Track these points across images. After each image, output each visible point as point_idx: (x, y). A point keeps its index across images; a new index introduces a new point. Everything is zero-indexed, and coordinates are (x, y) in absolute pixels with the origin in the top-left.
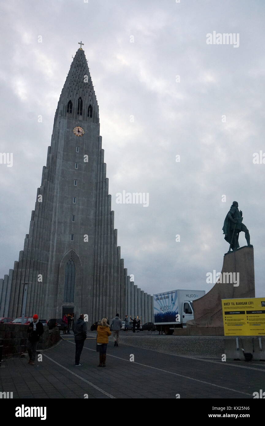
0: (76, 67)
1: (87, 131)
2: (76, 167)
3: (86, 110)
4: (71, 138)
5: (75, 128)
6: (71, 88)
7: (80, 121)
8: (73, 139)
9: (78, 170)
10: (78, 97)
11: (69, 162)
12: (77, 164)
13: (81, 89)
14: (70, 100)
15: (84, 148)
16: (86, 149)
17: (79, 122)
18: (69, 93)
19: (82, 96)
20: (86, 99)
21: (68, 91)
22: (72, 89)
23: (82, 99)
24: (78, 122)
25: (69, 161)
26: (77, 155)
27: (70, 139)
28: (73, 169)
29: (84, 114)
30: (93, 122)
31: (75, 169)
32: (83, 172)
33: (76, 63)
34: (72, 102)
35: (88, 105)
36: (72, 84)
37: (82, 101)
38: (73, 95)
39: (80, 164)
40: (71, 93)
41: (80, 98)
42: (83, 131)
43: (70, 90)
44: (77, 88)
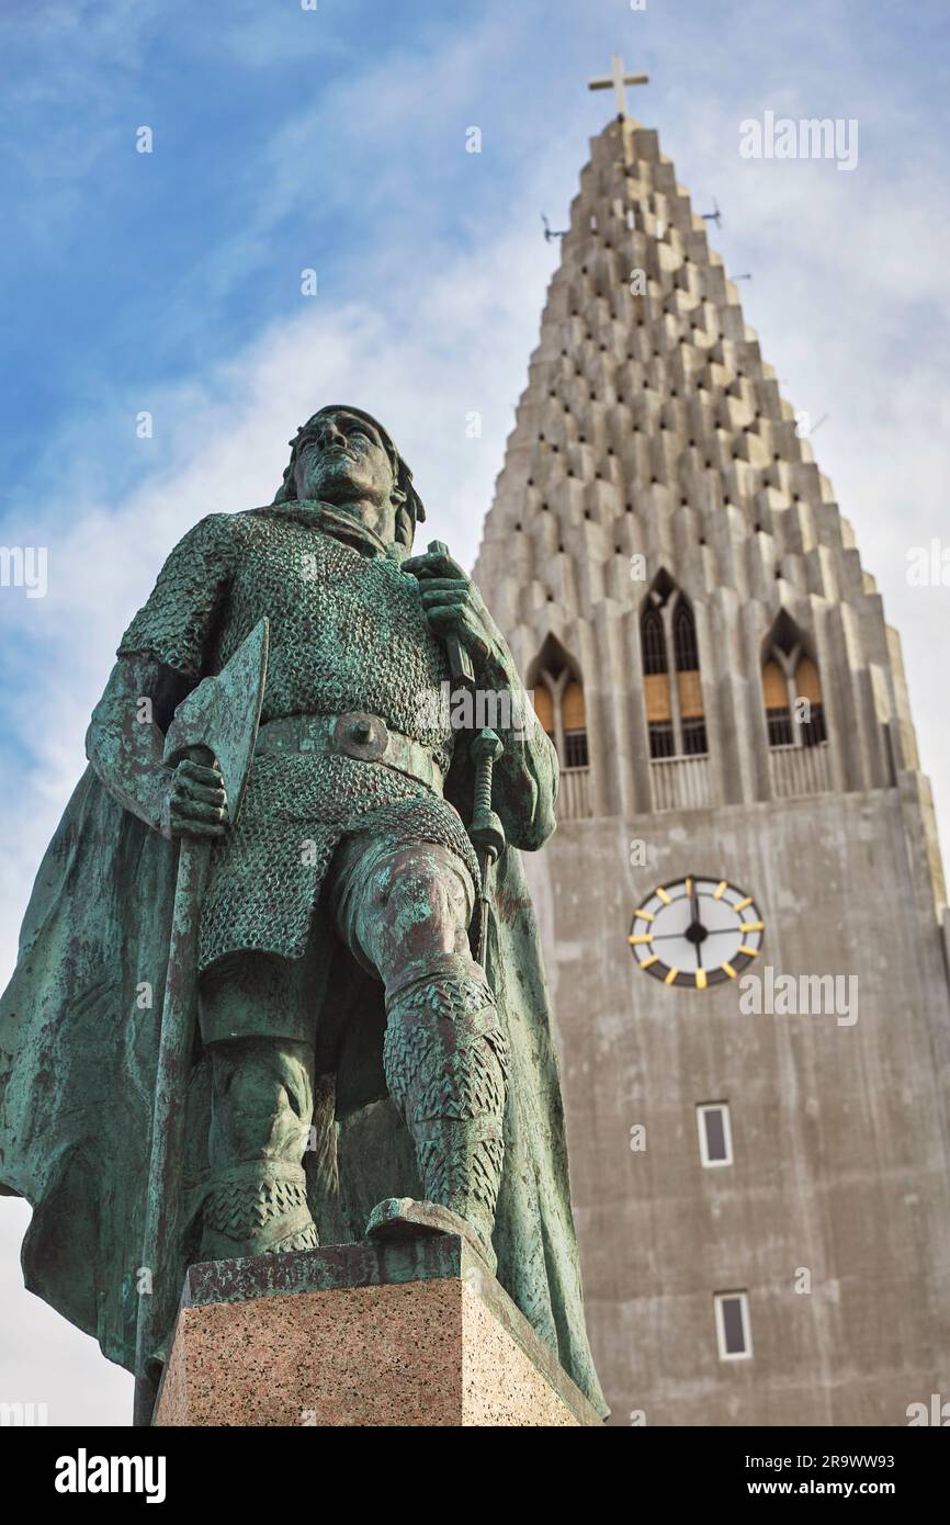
0: (586, 301)
1: (786, 899)
2: (735, 1344)
3: (737, 680)
4: (610, 1027)
5: (646, 913)
6: (547, 521)
7: (690, 819)
8: (641, 1039)
9: (761, 1367)
10: (635, 573)
11: (639, 1305)
12: (732, 1311)
13: (663, 495)
14: (551, 638)
15: (790, 1098)
16: (814, 1104)
17: (678, 834)
18: (533, 575)
19: (677, 563)
20: (722, 576)
21: (519, 548)
22: (560, 523)
23: (687, 582)
24: (667, 841)
25: (635, 1295)
26: (720, 1199)
27: (605, 1046)
28: (698, 1372)
29: (727, 734)
30: (851, 783)
31: (725, 1372)
32: (827, 1383)
33: (585, 271)
34: (572, 651)
35: (760, 628)
36: (558, 473)
37: (684, 612)
38: (577, 572)
39: (772, 1298)
40: (557, 568)
41: (663, 583)
42: (750, 914)
43: (533, 542)
44: (608, 495)
